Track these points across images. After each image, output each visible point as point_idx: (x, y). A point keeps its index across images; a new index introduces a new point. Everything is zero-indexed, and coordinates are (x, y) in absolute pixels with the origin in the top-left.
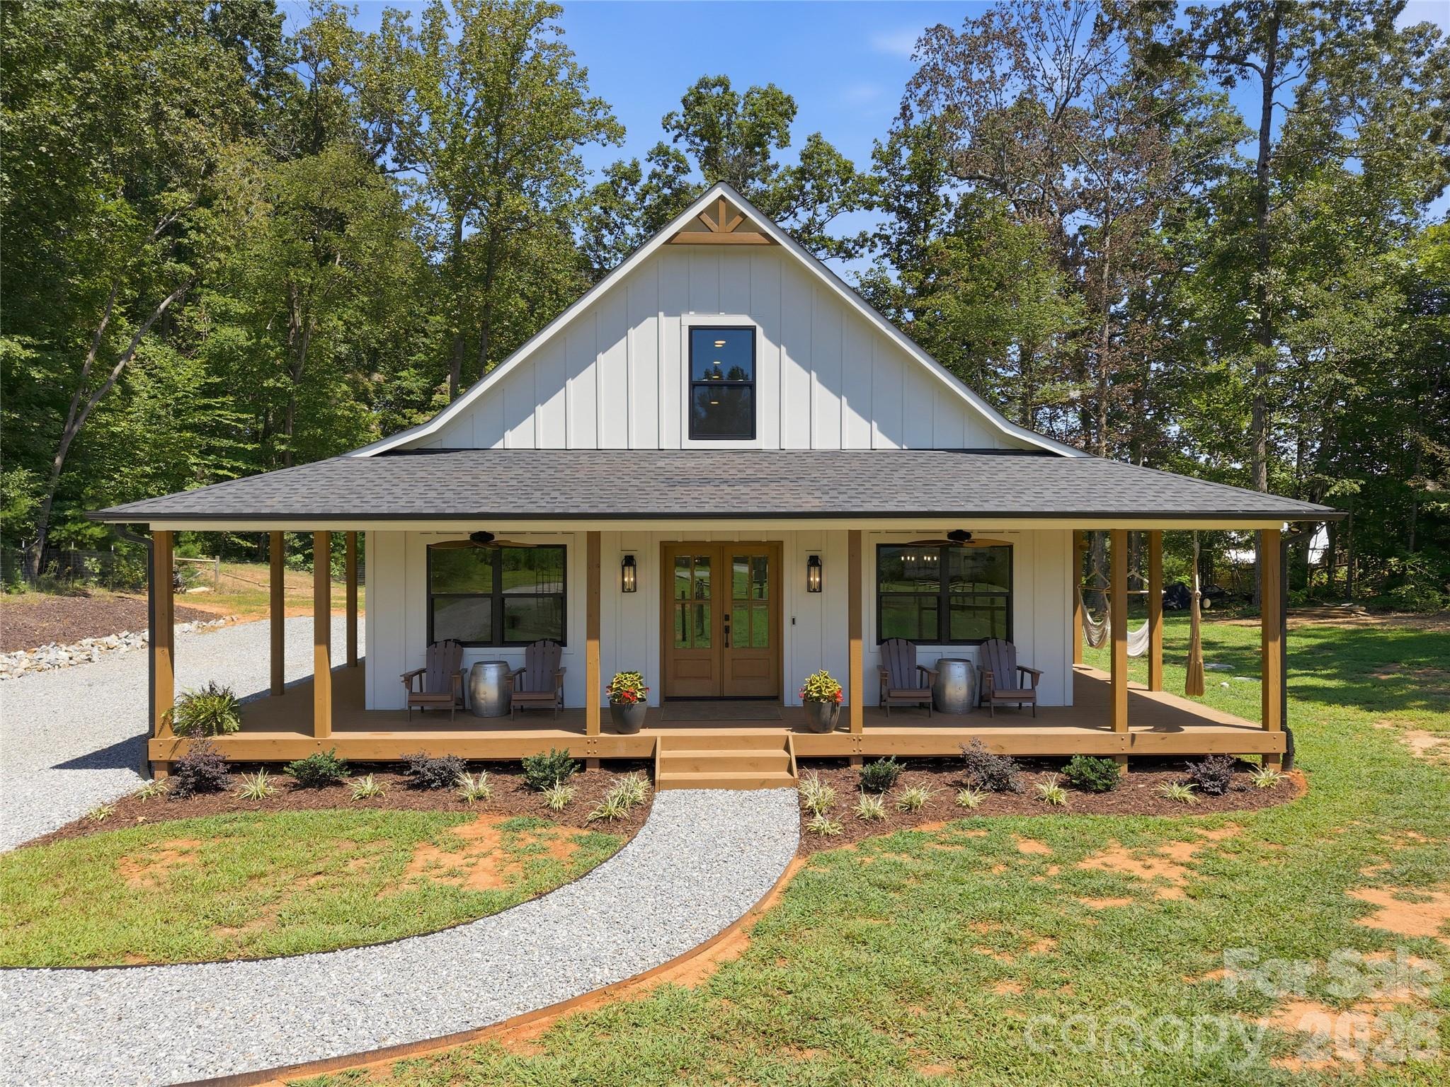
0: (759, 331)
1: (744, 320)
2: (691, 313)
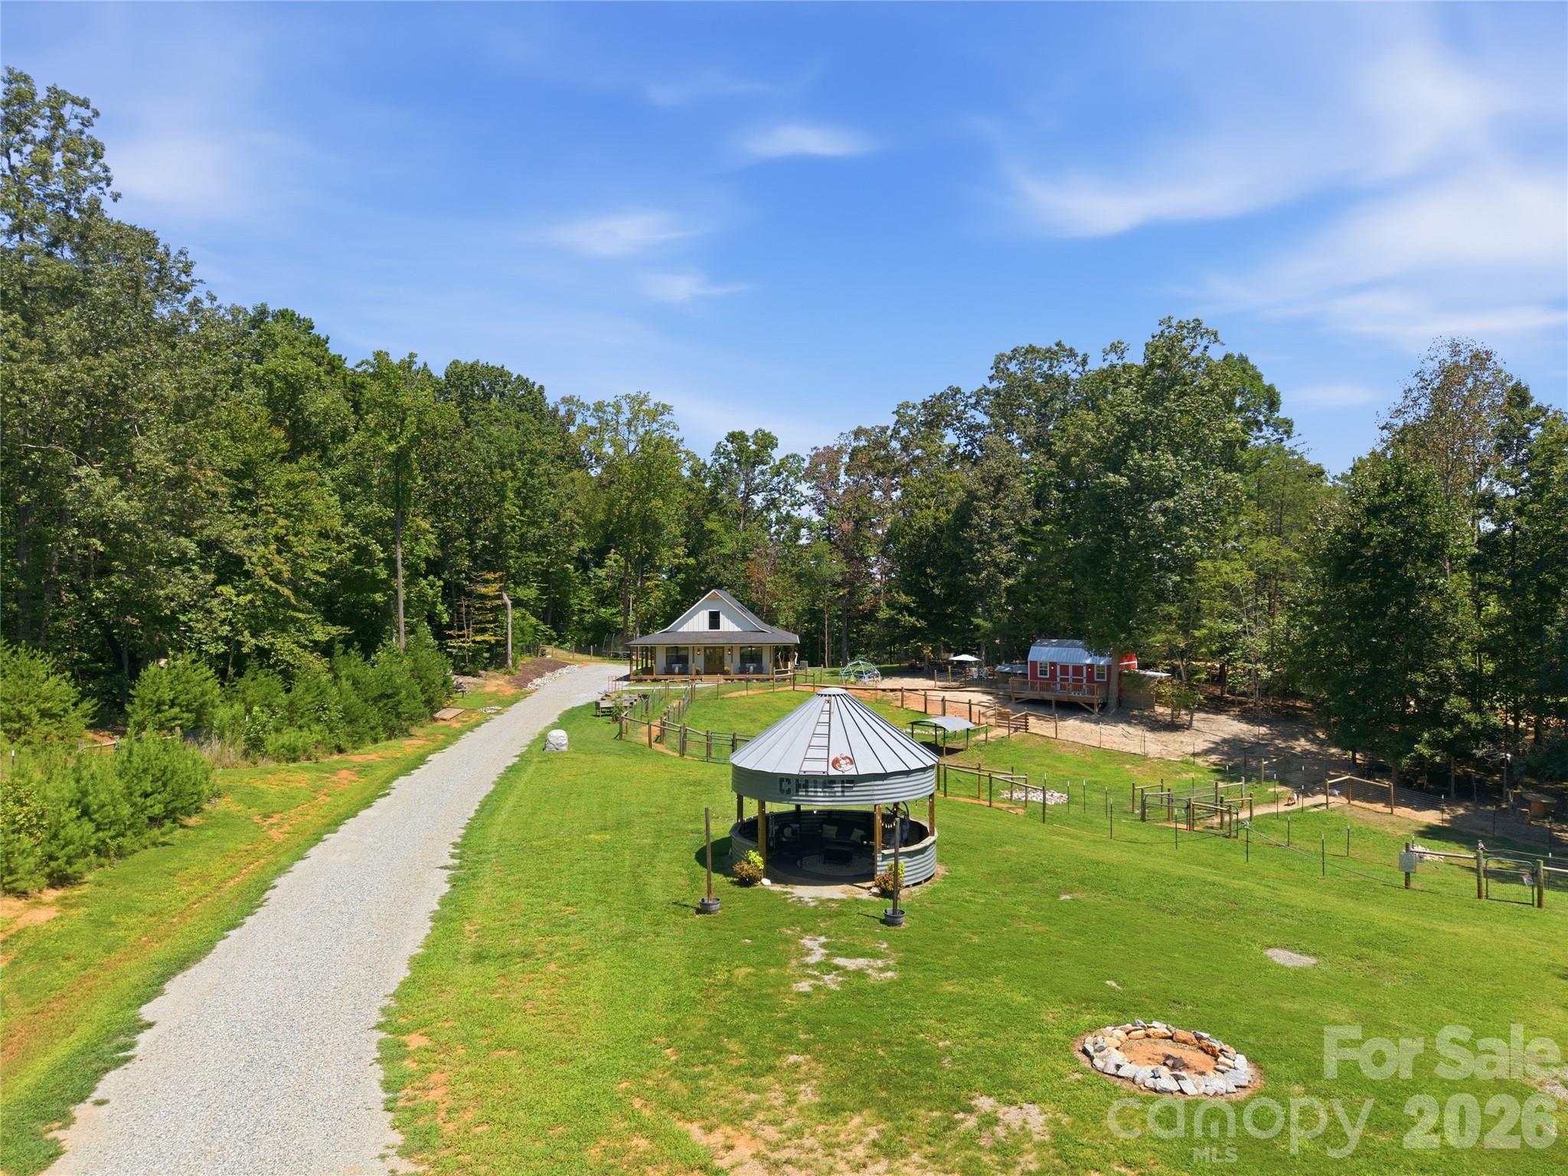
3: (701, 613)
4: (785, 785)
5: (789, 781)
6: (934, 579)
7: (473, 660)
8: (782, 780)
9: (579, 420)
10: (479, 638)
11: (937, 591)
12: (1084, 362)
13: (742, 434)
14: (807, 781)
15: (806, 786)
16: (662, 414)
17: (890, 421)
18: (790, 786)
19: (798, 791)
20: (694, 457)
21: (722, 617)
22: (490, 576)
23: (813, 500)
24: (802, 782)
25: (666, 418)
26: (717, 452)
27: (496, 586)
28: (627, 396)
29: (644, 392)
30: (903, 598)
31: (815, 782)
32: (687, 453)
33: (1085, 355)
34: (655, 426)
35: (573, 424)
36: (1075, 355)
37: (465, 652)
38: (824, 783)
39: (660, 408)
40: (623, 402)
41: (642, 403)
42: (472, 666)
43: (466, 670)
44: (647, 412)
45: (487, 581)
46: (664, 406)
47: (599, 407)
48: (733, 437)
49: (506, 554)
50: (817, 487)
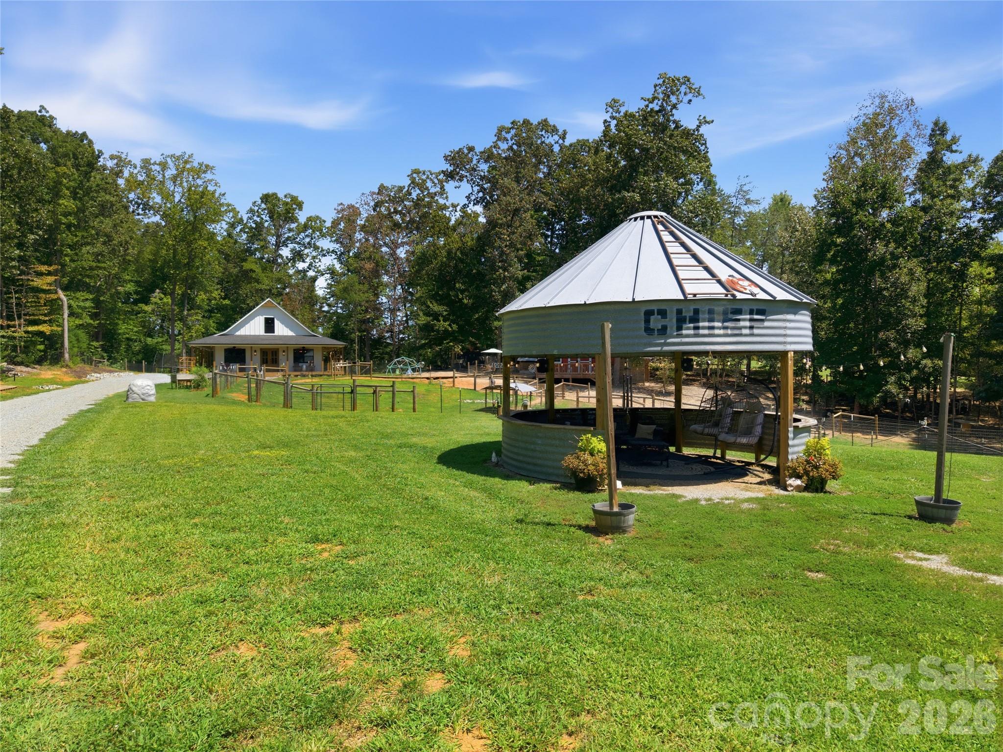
0: (275, 318)
2: (265, 316)
3: (257, 319)
4: (656, 322)
5: (663, 313)
6: (462, 292)
7: (26, 350)
8: (649, 314)
9: (126, 174)
10: (30, 329)
11: (465, 301)
12: (563, 137)
13: (275, 195)
14: (696, 311)
15: (695, 319)
16: (205, 172)
17: (406, 182)
18: (664, 322)
19: (679, 328)
20: (234, 210)
21: (276, 322)
22: (43, 268)
23: (333, 251)
24: (688, 313)
25: (209, 176)
26: (251, 211)
27: (51, 279)
28: (172, 156)
29: (188, 153)
30: (436, 307)
31: (711, 312)
32: (228, 205)
33: (565, 131)
34: (199, 182)
35: (121, 177)
36: (557, 130)
37: (17, 342)
38: (725, 313)
39: (204, 167)
40: (169, 160)
41: (186, 162)
42: (24, 356)
43: (18, 359)
44: (192, 169)
45: (40, 274)
46: (207, 166)
47: (146, 163)
48: (266, 198)
49: (61, 252)
50: (337, 241)
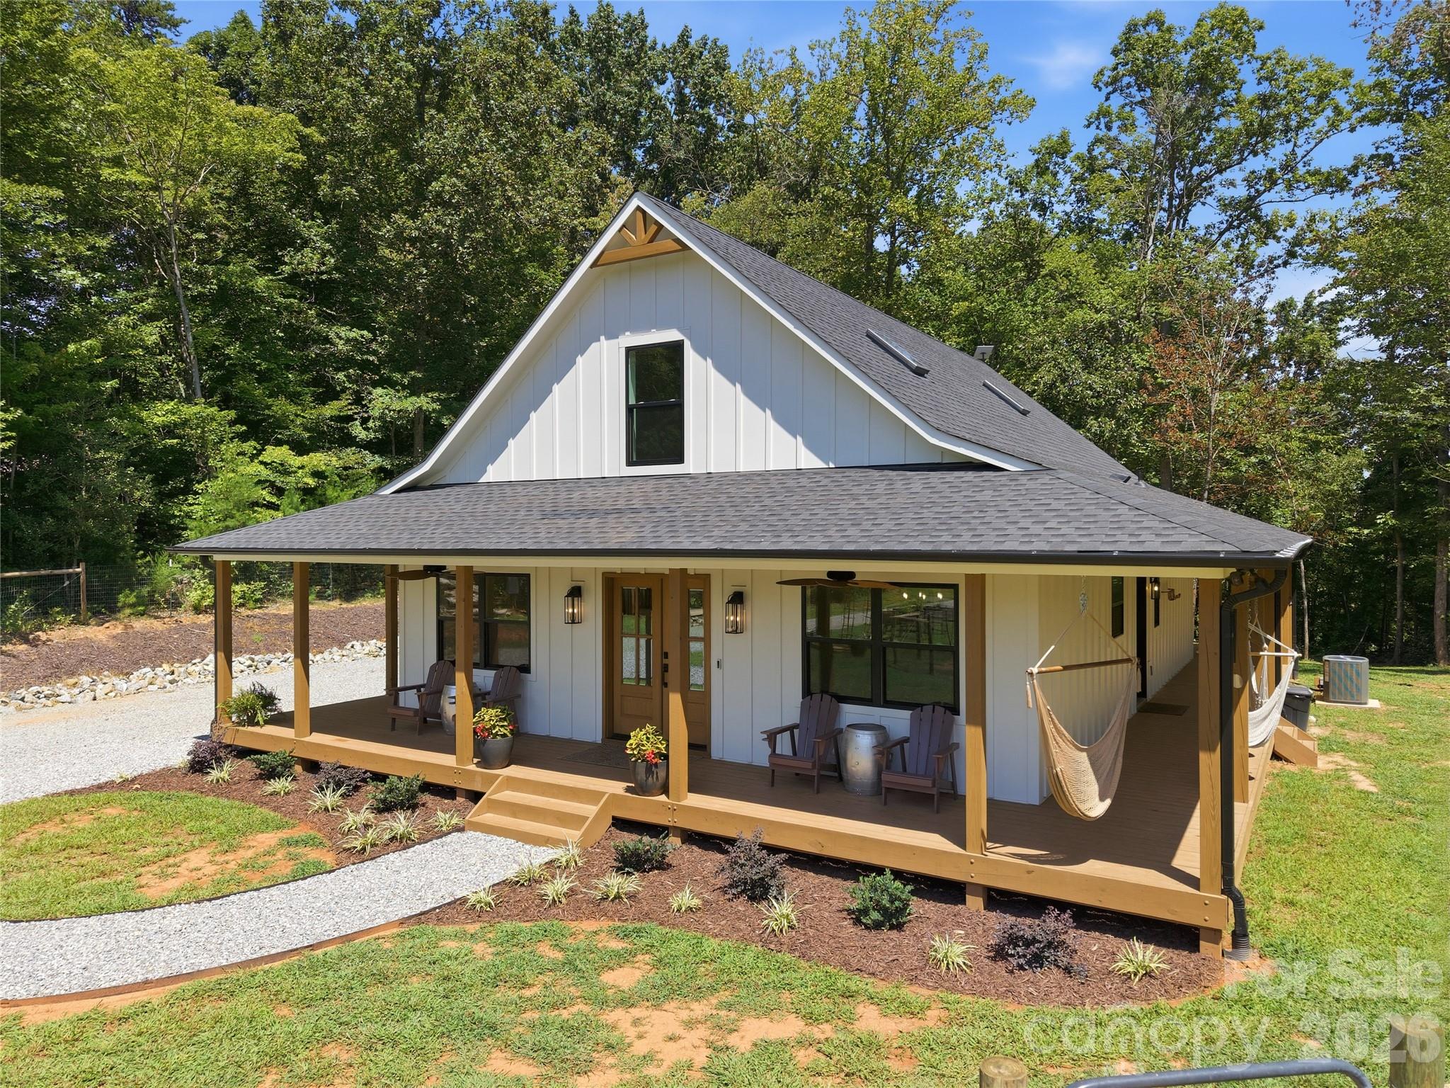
0: (687, 344)
1: (672, 335)
2: (628, 333)
3: (586, 361)
